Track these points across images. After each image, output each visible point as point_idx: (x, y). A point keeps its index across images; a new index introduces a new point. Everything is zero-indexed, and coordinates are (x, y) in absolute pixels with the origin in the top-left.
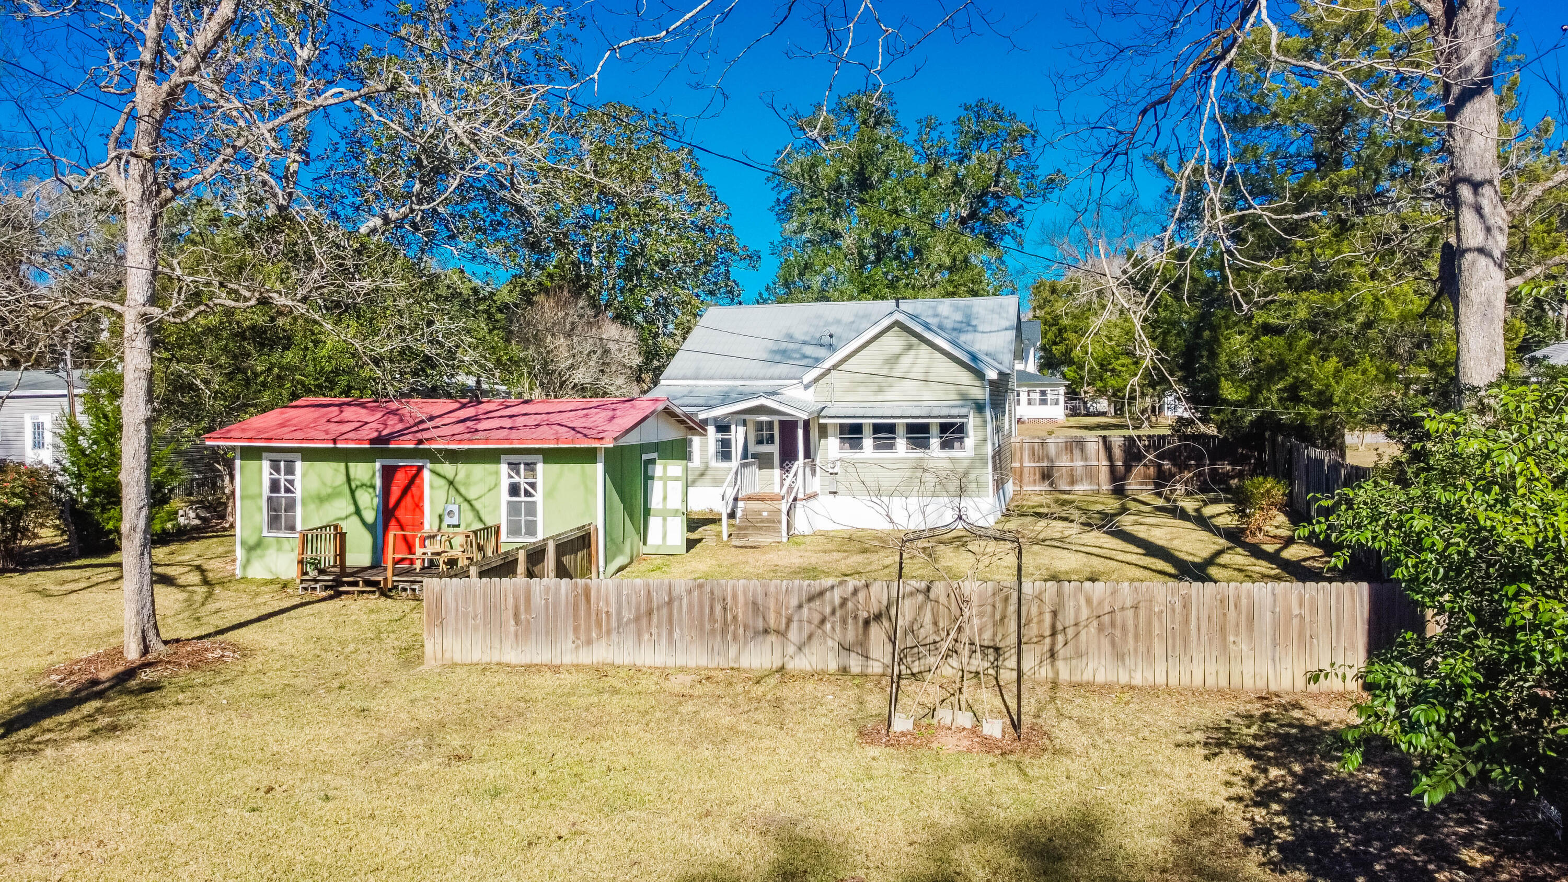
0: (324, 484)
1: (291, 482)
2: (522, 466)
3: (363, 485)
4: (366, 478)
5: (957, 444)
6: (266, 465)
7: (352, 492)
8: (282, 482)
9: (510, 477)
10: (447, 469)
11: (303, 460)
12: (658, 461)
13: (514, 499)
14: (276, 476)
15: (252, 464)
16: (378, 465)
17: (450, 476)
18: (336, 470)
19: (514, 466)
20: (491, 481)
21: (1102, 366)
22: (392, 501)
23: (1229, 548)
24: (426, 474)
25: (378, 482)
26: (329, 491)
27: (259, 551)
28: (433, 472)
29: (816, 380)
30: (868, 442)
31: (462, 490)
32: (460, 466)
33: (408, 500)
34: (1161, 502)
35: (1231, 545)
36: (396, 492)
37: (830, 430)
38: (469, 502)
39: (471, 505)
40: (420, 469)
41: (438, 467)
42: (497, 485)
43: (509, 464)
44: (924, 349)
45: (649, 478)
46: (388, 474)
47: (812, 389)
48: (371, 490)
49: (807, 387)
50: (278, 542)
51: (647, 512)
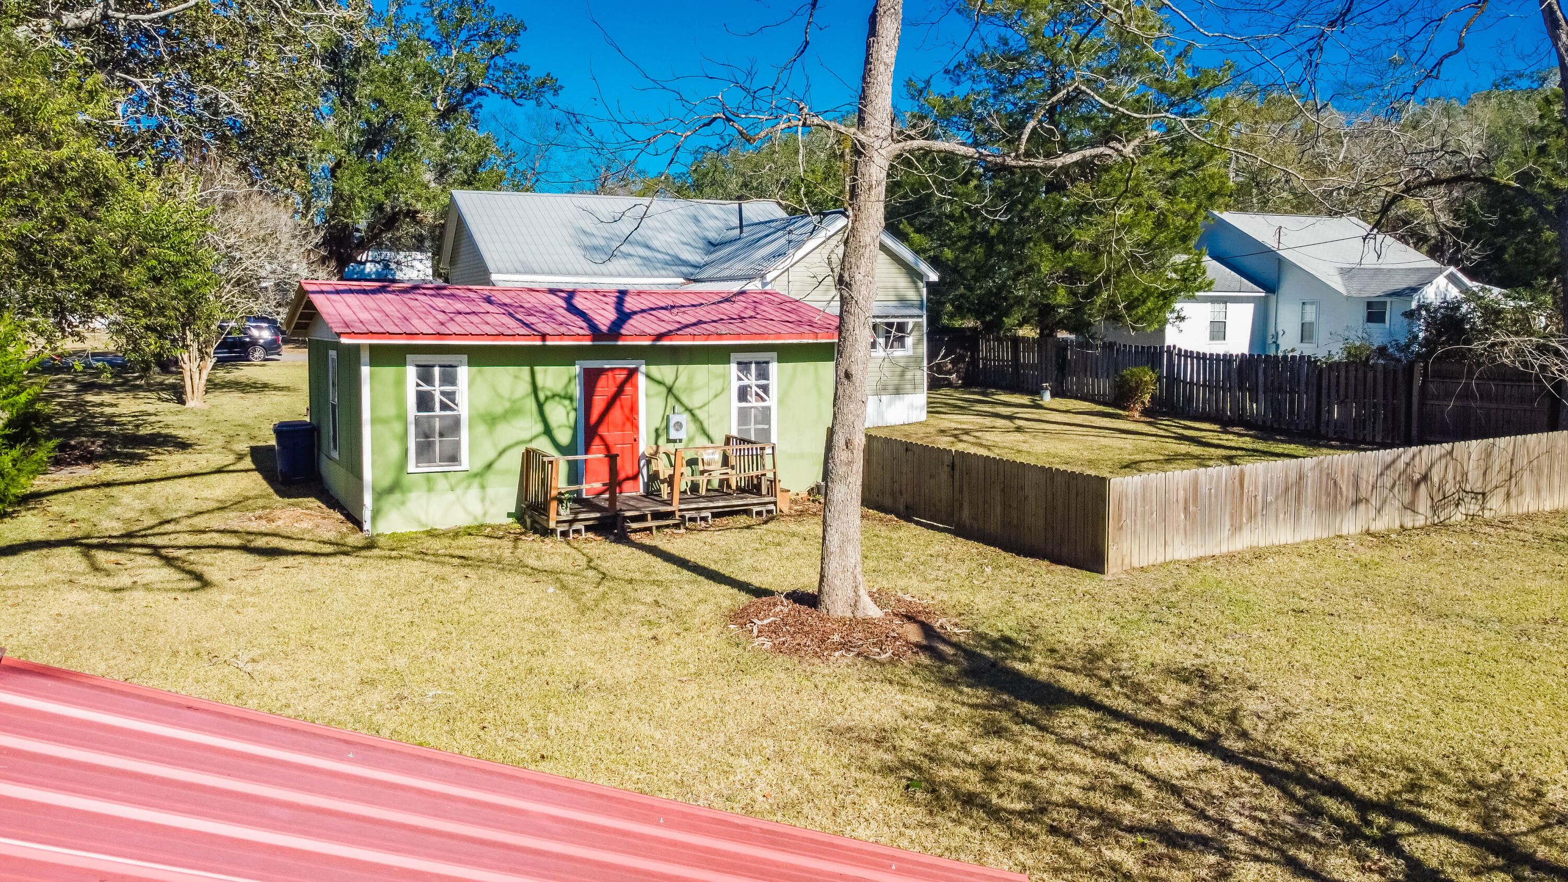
0: (499, 396)
1: (451, 396)
2: (753, 366)
3: (554, 396)
4: (559, 388)
6: (411, 372)
7: (540, 406)
8: (438, 397)
9: (740, 379)
10: (665, 372)
11: (470, 364)
13: (744, 404)
14: (426, 388)
15: (388, 373)
16: (576, 369)
17: (669, 381)
18: (516, 377)
19: (744, 366)
20: (717, 385)
22: (595, 416)
24: (641, 380)
25: (577, 390)
26: (507, 405)
27: (397, 496)
28: (648, 376)
31: (684, 399)
32: (681, 367)
33: (616, 414)
36: (599, 403)
38: (690, 411)
39: (693, 415)
40: (632, 373)
41: (655, 370)
42: (724, 389)
43: (739, 363)
46: (590, 379)
48: (567, 402)
50: (428, 480)
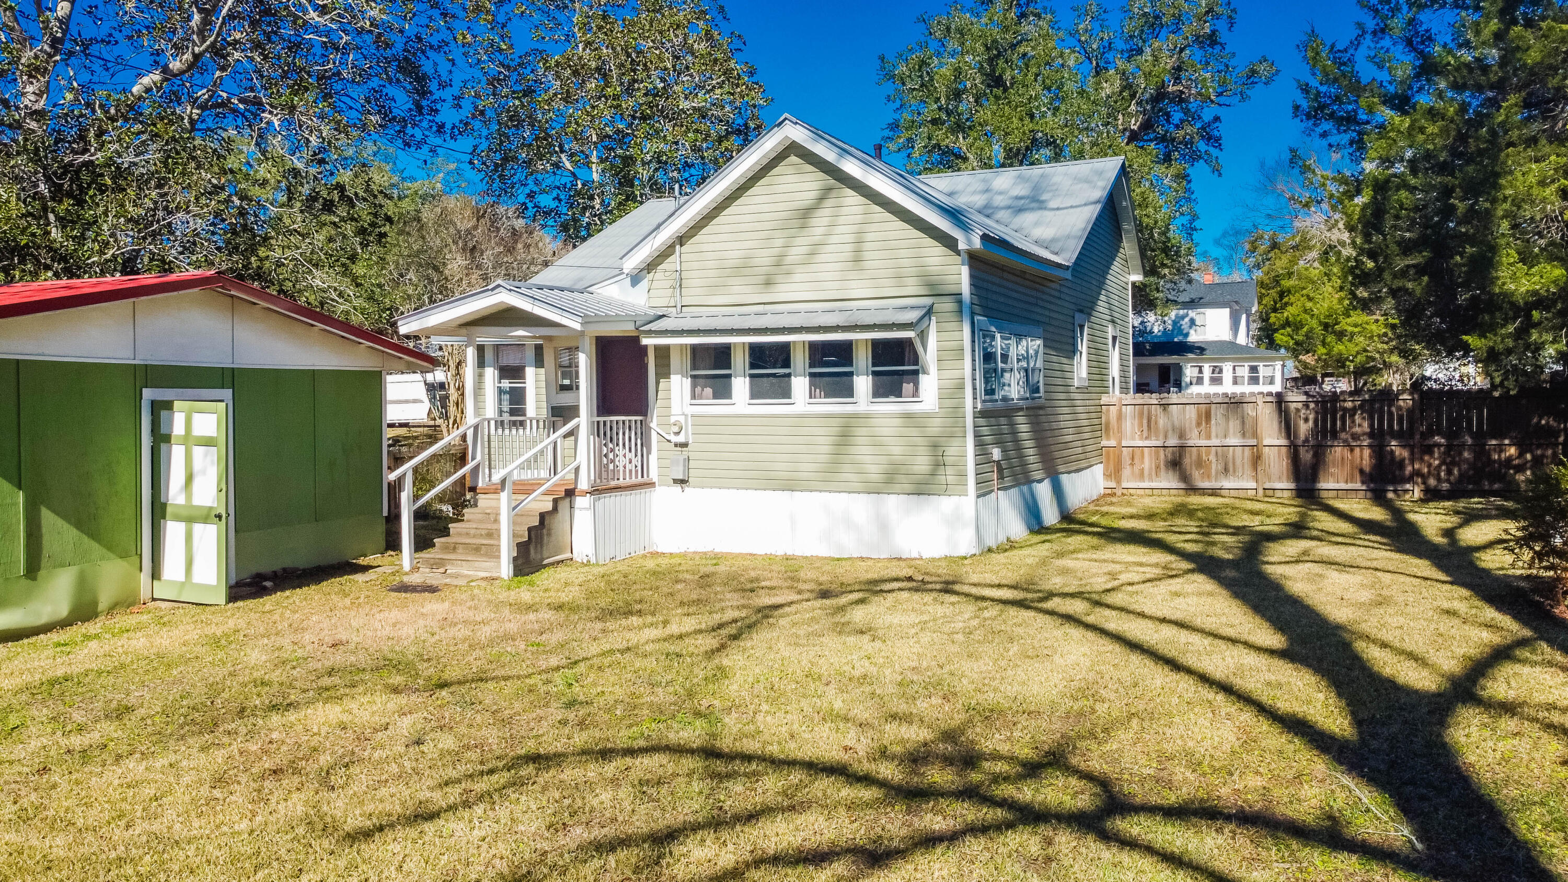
5: (907, 387)
12: (177, 404)
21: (1326, 326)
23: (1522, 643)
29: (651, 266)
30: (741, 385)
34: (1377, 514)
35: (1527, 633)
37: (675, 360)
44: (851, 198)
45: (161, 438)
47: (644, 284)
49: (635, 280)
51: (159, 510)
